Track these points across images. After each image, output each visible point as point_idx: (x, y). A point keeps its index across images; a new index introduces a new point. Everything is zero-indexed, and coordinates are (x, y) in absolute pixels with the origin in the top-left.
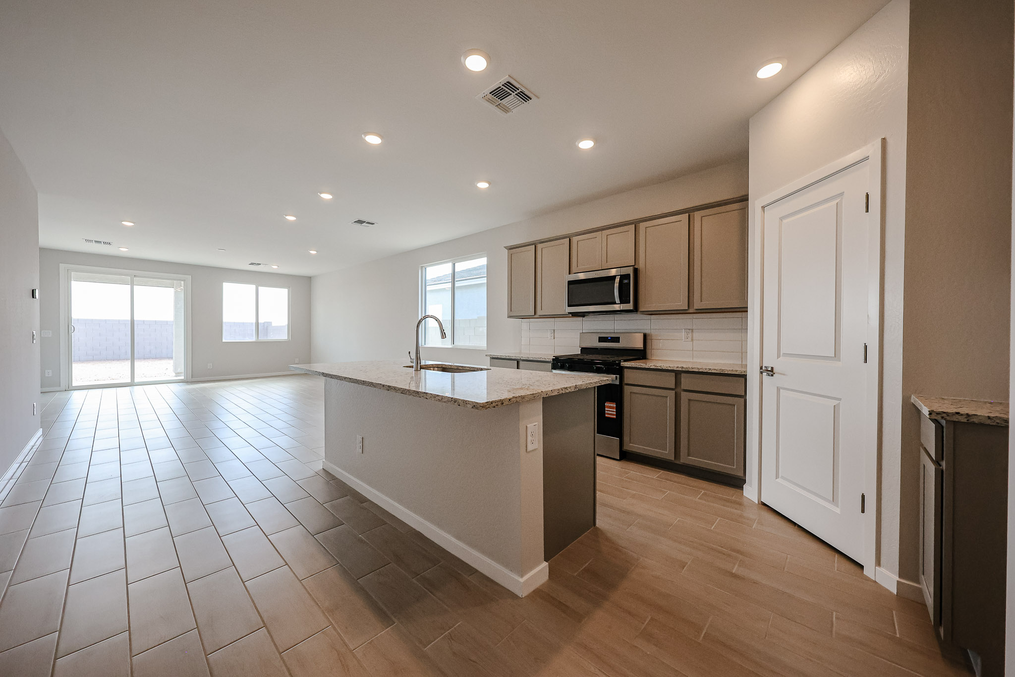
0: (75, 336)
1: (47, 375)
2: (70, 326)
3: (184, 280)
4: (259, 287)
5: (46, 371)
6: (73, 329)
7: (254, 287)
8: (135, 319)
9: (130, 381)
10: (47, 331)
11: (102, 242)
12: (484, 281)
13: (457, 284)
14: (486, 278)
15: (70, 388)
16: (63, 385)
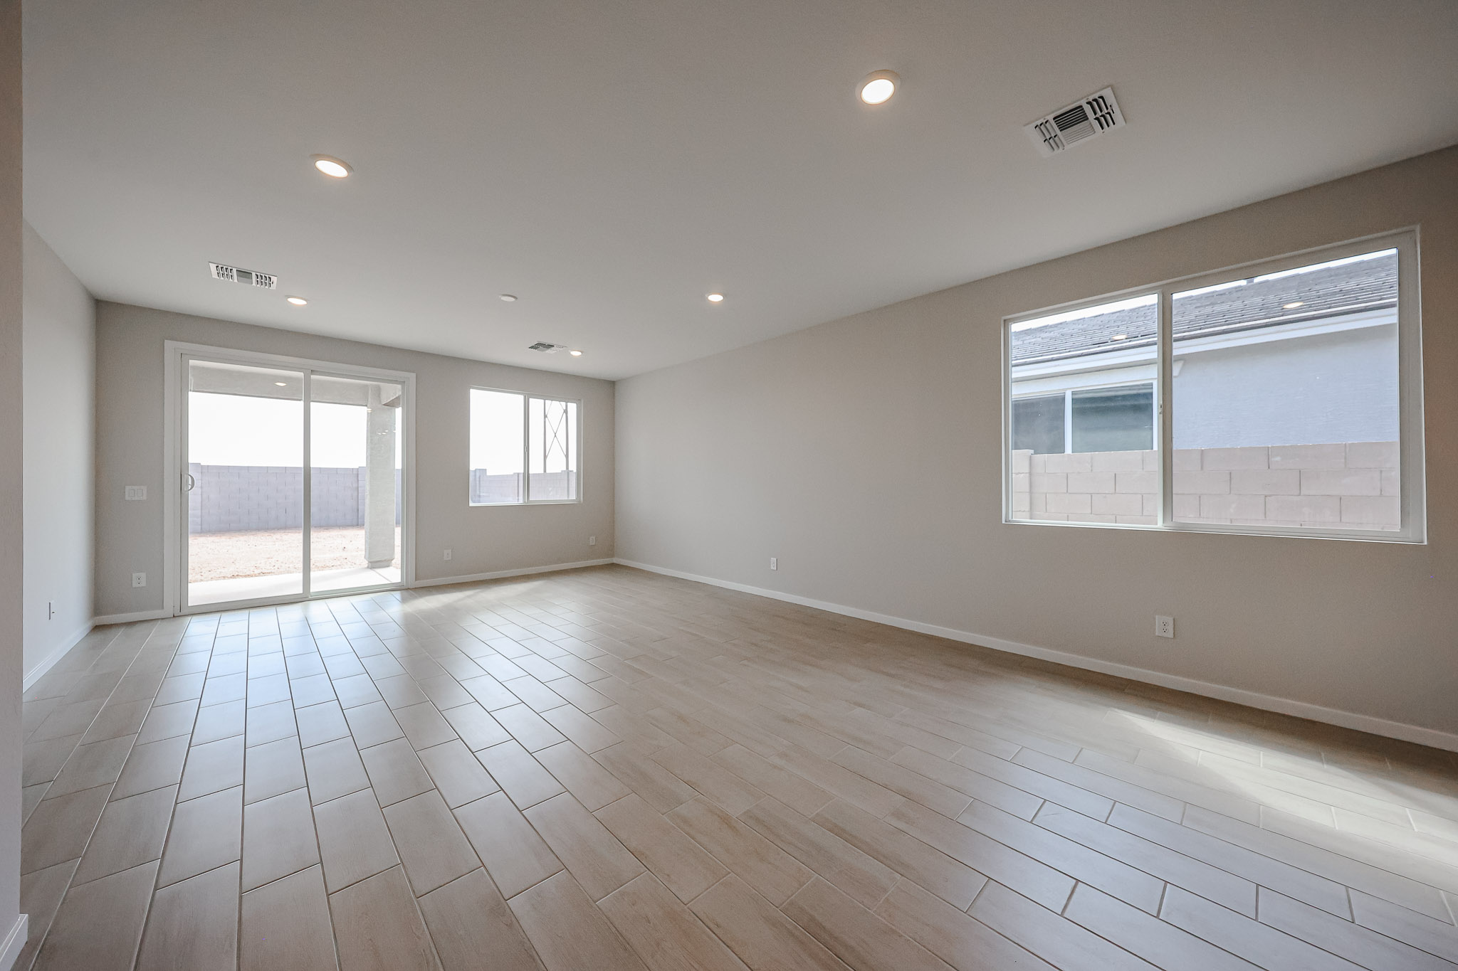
0: (194, 497)
1: (135, 585)
2: (185, 476)
3: (403, 383)
4: (530, 399)
5: (134, 575)
6: (190, 482)
7: (521, 398)
8: (312, 465)
9: (301, 591)
10: (135, 488)
11: (254, 274)
12: (1391, 317)
13: (1179, 349)
14: (1395, 310)
15: (183, 612)
16: (169, 607)
